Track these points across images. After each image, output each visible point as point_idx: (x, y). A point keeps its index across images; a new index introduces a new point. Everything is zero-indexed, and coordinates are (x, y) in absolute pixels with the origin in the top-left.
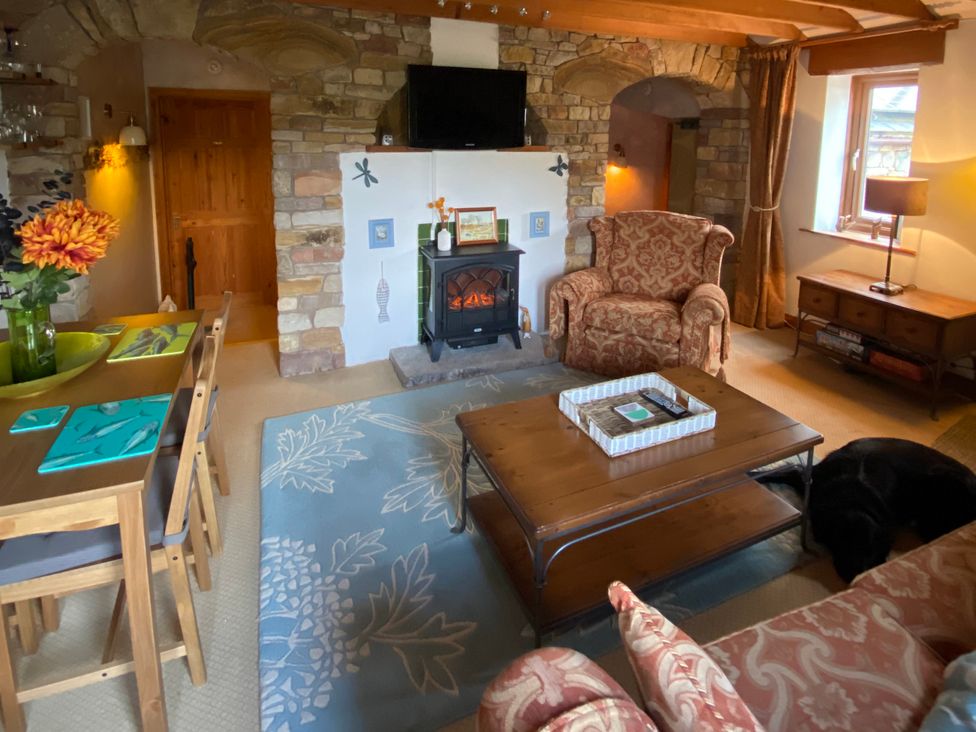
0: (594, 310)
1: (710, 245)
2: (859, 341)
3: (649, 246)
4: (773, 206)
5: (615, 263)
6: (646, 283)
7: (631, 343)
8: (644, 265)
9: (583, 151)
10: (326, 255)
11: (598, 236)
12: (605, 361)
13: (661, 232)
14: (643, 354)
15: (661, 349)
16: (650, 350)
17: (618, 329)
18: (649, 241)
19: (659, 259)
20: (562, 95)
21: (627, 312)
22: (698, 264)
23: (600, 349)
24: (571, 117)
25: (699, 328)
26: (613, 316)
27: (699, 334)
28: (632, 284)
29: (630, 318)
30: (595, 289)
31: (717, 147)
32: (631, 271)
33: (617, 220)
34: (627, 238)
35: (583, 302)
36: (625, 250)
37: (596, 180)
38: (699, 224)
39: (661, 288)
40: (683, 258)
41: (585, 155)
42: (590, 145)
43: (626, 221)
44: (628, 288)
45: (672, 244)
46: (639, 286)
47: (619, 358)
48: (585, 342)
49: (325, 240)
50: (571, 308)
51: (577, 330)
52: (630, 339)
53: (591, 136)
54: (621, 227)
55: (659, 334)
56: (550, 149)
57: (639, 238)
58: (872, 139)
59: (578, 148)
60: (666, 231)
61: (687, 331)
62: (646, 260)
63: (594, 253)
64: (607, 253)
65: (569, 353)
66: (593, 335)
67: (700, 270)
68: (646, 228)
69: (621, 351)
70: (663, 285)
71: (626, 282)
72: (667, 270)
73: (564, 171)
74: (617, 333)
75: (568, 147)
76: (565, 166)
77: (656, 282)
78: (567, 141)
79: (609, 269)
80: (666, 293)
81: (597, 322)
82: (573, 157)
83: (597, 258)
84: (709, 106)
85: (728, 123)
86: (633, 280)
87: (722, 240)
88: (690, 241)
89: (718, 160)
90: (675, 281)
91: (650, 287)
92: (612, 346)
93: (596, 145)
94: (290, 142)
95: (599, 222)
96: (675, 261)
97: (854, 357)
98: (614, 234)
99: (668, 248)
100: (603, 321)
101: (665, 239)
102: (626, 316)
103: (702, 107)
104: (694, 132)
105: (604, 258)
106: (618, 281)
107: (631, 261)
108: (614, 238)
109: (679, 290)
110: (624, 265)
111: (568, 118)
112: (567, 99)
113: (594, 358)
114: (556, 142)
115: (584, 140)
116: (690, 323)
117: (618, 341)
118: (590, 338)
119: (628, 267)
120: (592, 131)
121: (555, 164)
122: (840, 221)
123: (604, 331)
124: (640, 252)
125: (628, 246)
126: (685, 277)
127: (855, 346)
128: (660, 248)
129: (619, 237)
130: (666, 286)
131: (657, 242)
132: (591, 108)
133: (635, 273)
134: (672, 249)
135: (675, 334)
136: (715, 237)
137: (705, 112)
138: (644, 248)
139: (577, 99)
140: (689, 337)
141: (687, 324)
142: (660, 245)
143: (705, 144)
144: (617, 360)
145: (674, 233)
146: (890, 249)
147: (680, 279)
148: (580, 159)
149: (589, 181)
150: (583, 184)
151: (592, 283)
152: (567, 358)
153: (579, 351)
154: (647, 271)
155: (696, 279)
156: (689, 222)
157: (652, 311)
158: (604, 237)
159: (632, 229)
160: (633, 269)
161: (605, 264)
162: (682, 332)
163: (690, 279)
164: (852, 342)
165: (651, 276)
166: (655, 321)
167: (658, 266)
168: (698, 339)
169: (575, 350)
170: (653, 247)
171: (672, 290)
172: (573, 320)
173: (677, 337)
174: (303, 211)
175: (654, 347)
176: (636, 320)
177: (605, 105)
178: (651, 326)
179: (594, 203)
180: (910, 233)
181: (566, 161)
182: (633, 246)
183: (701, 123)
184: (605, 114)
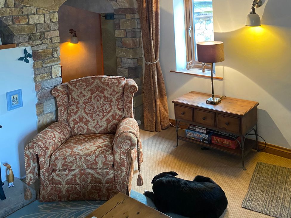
0: (56, 158)
1: (125, 93)
2: (205, 132)
3: (91, 101)
4: (156, 61)
5: (71, 116)
6: (91, 126)
7: (83, 174)
8: (89, 113)
9: (42, 43)
11: (58, 99)
12: (68, 191)
13: (97, 90)
14: (92, 180)
15: (103, 173)
16: (96, 176)
17: (74, 167)
18: (91, 97)
19: (98, 108)
20: (22, 8)
21: (78, 154)
22: (120, 107)
23: (64, 183)
24: (30, 22)
25: (124, 153)
26: (70, 159)
27: (124, 158)
28: (83, 127)
29: (81, 158)
30: (57, 140)
31: (125, 30)
32: (81, 119)
33: (70, 86)
34: (77, 98)
35: (49, 153)
36: (77, 105)
37: (54, 61)
38: (118, 81)
39: (100, 127)
40: (111, 104)
41: (44, 46)
42: (47, 39)
43: (75, 86)
44: (81, 131)
45: (104, 96)
46: (88, 128)
47: (77, 187)
48: (53, 181)
50: (41, 160)
51: (47, 174)
52: (82, 171)
53: (46, 33)
54: (72, 90)
55: (100, 164)
56: (18, 45)
57: (84, 96)
58: (196, 16)
59: (38, 42)
60: (100, 89)
61: (117, 157)
62: (90, 111)
63: (57, 110)
64: (65, 109)
65: (42, 192)
66: (58, 175)
67: (122, 110)
68: (88, 89)
69: (78, 180)
70: (101, 124)
71: (79, 127)
72: (103, 114)
73: (30, 59)
74: (73, 170)
75: (31, 42)
76: (30, 56)
77: (97, 124)
78: (30, 38)
79: (67, 120)
80: (104, 129)
81: (59, 166)
82: (35, 49)
83: (59, 114)
84: (118, 7)
85: (129, 16)
86: (83, 125)
87: (131, 90)
88: (114, 93)
89: (126, 37)
90: (109, 121)
91: (94, 127)
92: (72, 179)
93: (51, 39)
95: (57, 90)
96: (107, 107)
97: (204, 141)
98: (68, 97)
99: (102, 100)
100: (63, 165)
101: (100, 94)
102: (78, 157)
103: (114, 8)
104: (112, 21)
105: (63, 113)
106: (74, 127)
107: (81, 112)
108: (68, 99)
109: (112, 126)
110: (77, 116)
111: (28, 23)
112: (26, 11)
113: (60, 191)
114: (21, 40)
115: (42, 36)
116: (119, 151)
117: (75, 175)
118: (56, 178)
119: (79, 117)
120: (48, 29)
121: (23, 55)
122: (187, 64)
123: (65, 170)
124: (86, 106)
125: (78, 103)
126: (114, 117)
127: (204, 135)
128: (98, 100)
129: (72, 97)
130: (104, 125)
131: (96, 97)
132: (44, 15)
133: (84, 120)
134: (104, 100)
135: (110, 162)
136: (128, 89)
137: (116, 10)
138: (88, 102)
139: (34, 10)
140: (119, 161)
141: (116, 153)
142: (98, 98)
143: (119, 28)
144: (76, 188)
145: (105, 89)
146: (212, 78)
147: (111, 118)
148: (41, 49)
149: (49, 63)
150: (45, 66)
151: (55, 137)
152: (41, 196)
153: (49, 189)
154: (91, 117)
155: (120, 116)
156: (113, 81)
157: (95, 148)
158: (62, 99)
159: (79, 91)
160: (83, 117)
161: (64, 117)
162: (114, 159)
163: (117, 117)
164: (203, 133)
165: (94, 120)
166: (97, 157)
167: (98, 113)
168: (124, 161)
169: (47, 189)
170: (93, 100)
171: (107, 127)
172: (43, 168)
173: (112, 163)
175: (98, 173)
176: (85, 158)
177: (55, 12)
178: (95, 160)
179: (54, 76)
180: (219, 68)
181: (30, 52)
182: (81, 103)
183: (115, 16)
184: (55, 18)
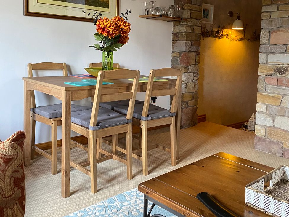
10: (284, 82)
49: (285, 73)
94: (270, 12)
174: (274, 53)
